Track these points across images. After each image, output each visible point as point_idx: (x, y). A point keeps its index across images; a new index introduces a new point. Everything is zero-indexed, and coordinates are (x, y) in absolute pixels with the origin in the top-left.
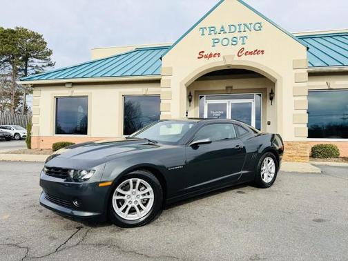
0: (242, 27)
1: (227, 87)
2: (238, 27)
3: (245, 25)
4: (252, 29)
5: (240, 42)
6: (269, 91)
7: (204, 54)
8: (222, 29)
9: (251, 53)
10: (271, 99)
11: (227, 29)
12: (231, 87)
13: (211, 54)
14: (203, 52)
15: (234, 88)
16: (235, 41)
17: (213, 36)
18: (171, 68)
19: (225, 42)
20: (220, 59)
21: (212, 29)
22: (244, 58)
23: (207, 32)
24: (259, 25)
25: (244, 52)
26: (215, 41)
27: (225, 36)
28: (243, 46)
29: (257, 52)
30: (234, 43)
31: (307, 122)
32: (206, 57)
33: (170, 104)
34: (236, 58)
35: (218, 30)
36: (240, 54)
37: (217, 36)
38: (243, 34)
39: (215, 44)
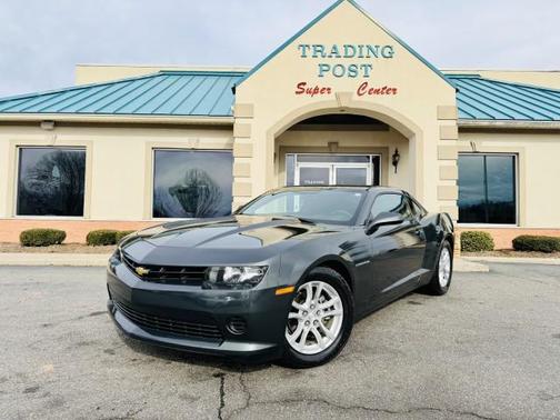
0: (365, 50)
1: (330, 144)
2: (358, 49)
3: (369, 48)
4: (380, 55)
5: (361, 72)
6: (392, 152)
7: (305, 87)
8: (335, 50)
9: (377, 91)
10: (395, 163)
11: (341, 51)
12: (337, 143)
13: (317, 89)
14: (304, 84)
15: (340, 145)
16: (353, 71)
17: (321, 60)
18: (251, 106)
19: (339, 71)
20: (332, 97)
21: (319, 48)
22: (366, 98)
23: (310, 53)
24: (389, 49)
25: (367, 89)
26: (324, 68)
27: (339, 61)
28: (366, 80)
29: (386, 90)
30: (352, 74)
31: (457, 198)
32: (309, 92)
33: (249, 165)
34: (356, 97)
35: (328, 51)
36: (361, 92)
37: (326, 61)
38: (365, 61)
39: (324, 73)
